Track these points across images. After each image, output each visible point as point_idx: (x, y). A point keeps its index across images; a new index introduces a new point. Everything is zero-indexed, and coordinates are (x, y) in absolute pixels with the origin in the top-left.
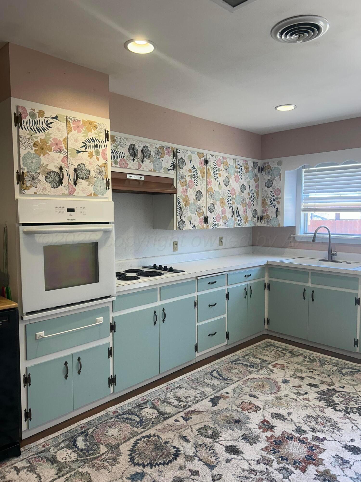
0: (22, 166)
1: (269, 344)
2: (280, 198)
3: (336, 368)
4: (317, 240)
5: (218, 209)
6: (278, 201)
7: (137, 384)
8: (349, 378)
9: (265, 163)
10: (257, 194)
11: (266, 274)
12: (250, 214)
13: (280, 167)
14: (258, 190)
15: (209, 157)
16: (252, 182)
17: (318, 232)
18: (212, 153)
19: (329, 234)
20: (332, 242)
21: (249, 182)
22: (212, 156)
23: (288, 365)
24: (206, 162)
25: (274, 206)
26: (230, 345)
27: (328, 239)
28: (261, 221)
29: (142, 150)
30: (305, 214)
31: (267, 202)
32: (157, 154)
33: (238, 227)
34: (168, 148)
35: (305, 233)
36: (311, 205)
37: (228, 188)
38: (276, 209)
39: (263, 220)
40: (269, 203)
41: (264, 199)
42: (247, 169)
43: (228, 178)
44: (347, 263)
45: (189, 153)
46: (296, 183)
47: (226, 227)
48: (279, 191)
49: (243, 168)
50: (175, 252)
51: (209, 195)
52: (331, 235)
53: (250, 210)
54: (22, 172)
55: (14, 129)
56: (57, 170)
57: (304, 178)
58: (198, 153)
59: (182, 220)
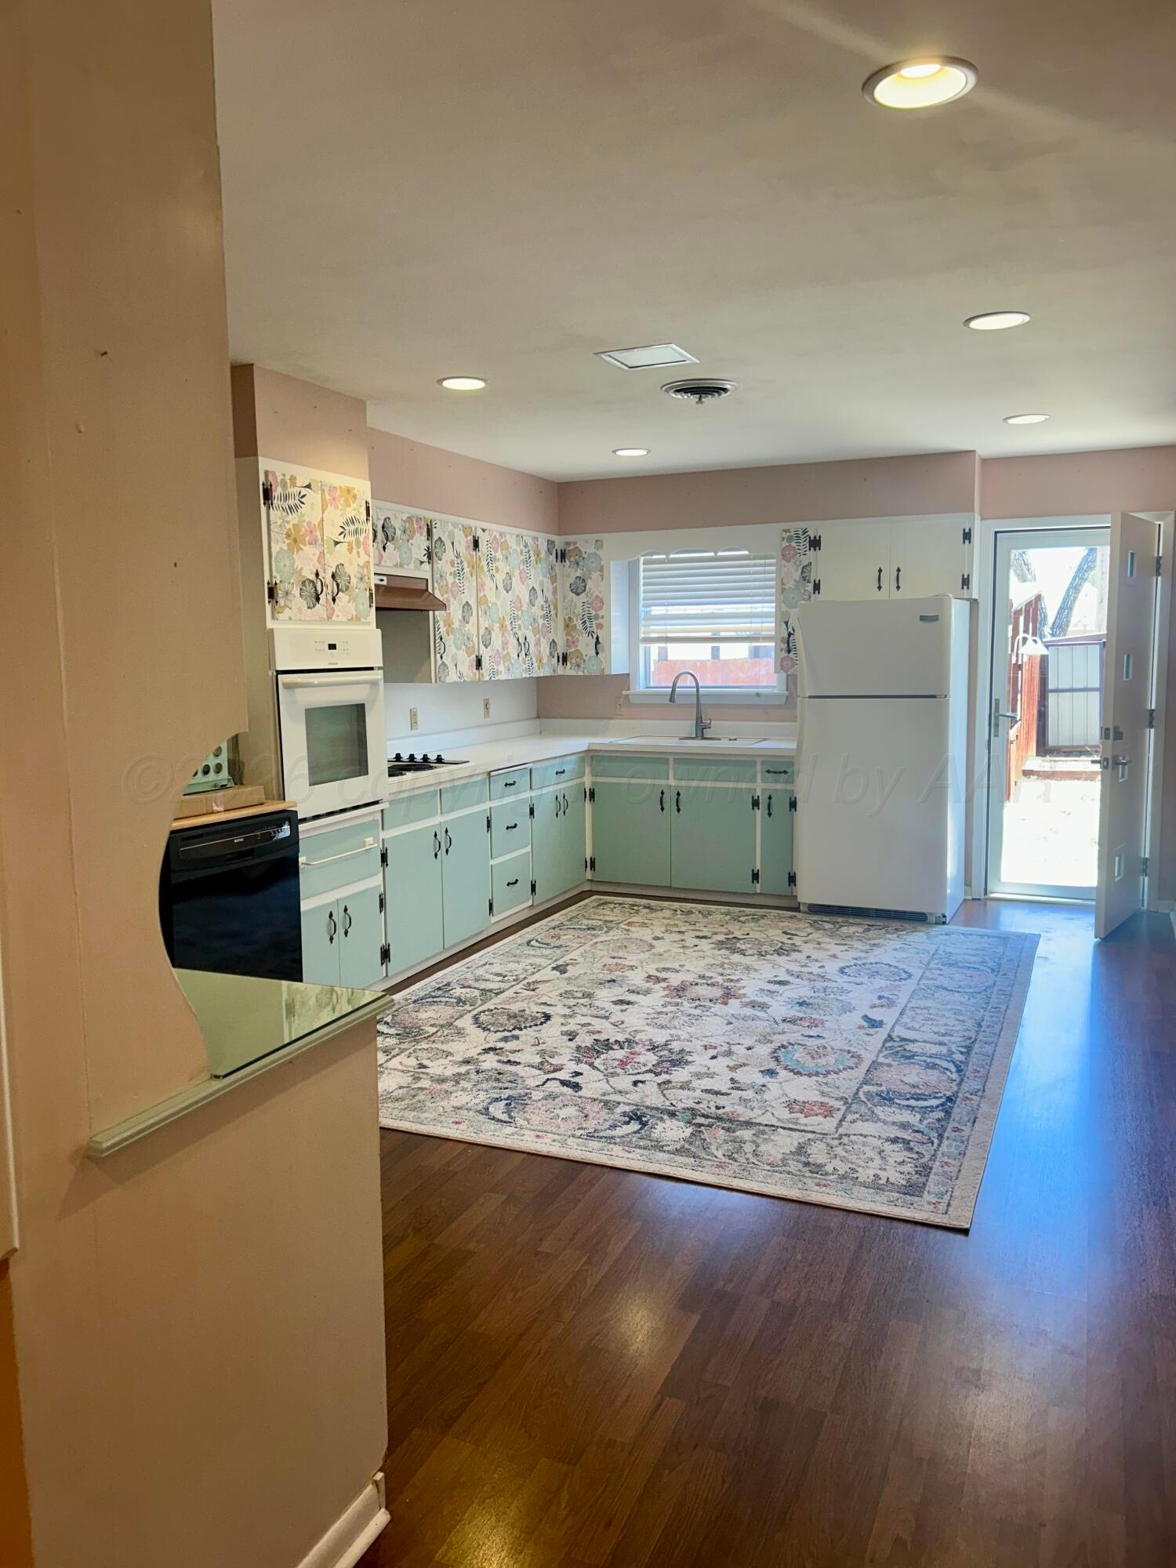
0: (274, 574)
1: (602, 902)
2: (603, 617)
3: (728, 917)
4: (678, 700)
5: (497, 639)
6: (598, 622)
7: (423, 962)
8: (752, 925)
9: (568, 544)
10: (556, 608)
11: (587, 770)
12: (545, 649)
13: (600, 553)
14: (557, 600)
15: (479, 533)
16: (547, 581)
17: (678, 685)
18: (485, 525)
19: (697, 687)
20: (702, 702)
21: (542, 583)
22: (484, 530)
23: (651, 922)
24: (476, 544)
25: (591, 633)
26: (538, 905)
27: (696, 697)
28: (563, 664)
29: (383, 527)
30: (645, 648)
31: (575, 625)
32: (404, 532)
33: (528, 676)
34: (419, 519)
35: (647, 688)
36: (655, 630)
37: (510, 596)
38: (595, 640)
39: (568, 663)
40: (580, 627)
41: (570, 619)
42: (538, 555)
43: (509, 576)
44: (730, 740)
45: (450, 527)
46: (627, 586)
47: (510, 678)
48: (600, 602)
49: (532, 552)
50: (414, 732)
51: (482, 610)
52: (701, 689)
53: (545, 640)
54: (274, 582)
55: (263, 509)
56: (312, 577)
57: (642, 574)
58: (463, 526)
59: (443, 663)
